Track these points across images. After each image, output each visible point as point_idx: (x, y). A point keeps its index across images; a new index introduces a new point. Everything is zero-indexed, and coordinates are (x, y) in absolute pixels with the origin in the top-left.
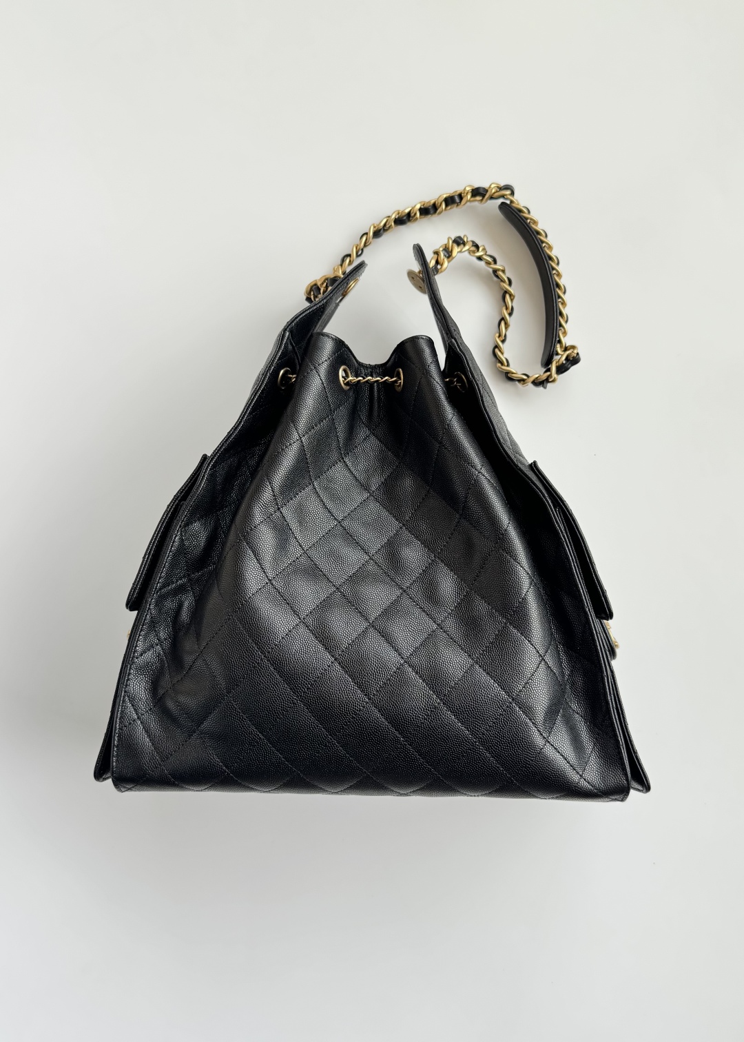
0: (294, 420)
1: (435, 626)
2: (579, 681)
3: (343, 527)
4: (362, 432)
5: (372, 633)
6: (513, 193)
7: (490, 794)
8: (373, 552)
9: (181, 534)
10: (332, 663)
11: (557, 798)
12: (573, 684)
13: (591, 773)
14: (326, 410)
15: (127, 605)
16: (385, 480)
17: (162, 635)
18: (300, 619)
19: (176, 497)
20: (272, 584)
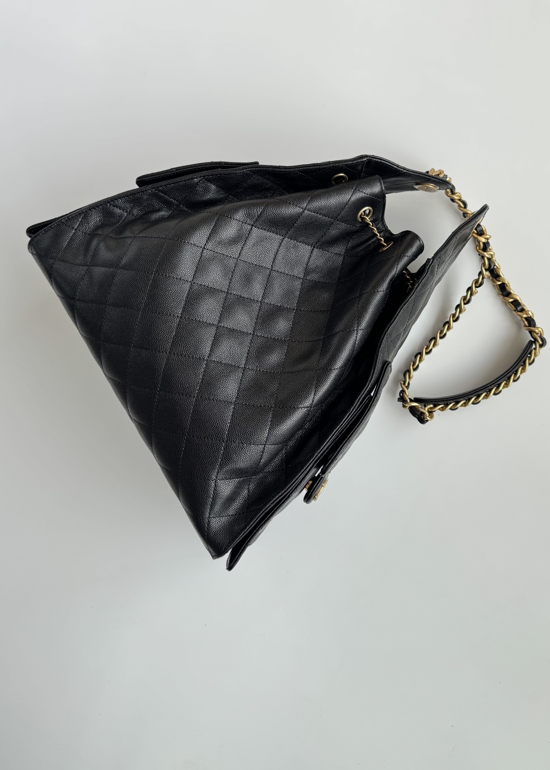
0: (313, 199)
1: (243, 366)
2: (270, 479)
3: (270, 273)
4: (340, 249)
5: (213, 331)
6: (541, 346)
7: (163, 468)
8: (266, 301)
9: (200, 180)
10: (177, 316)
11: (187, 512)
12: (265, 477)
13: (217, 523)
14: (335, 215)
15: (138, 178)
16: (319, 282)
17: (135, 212)
18: (192, 280)
19: (220, 163)
20: (203, 251)
